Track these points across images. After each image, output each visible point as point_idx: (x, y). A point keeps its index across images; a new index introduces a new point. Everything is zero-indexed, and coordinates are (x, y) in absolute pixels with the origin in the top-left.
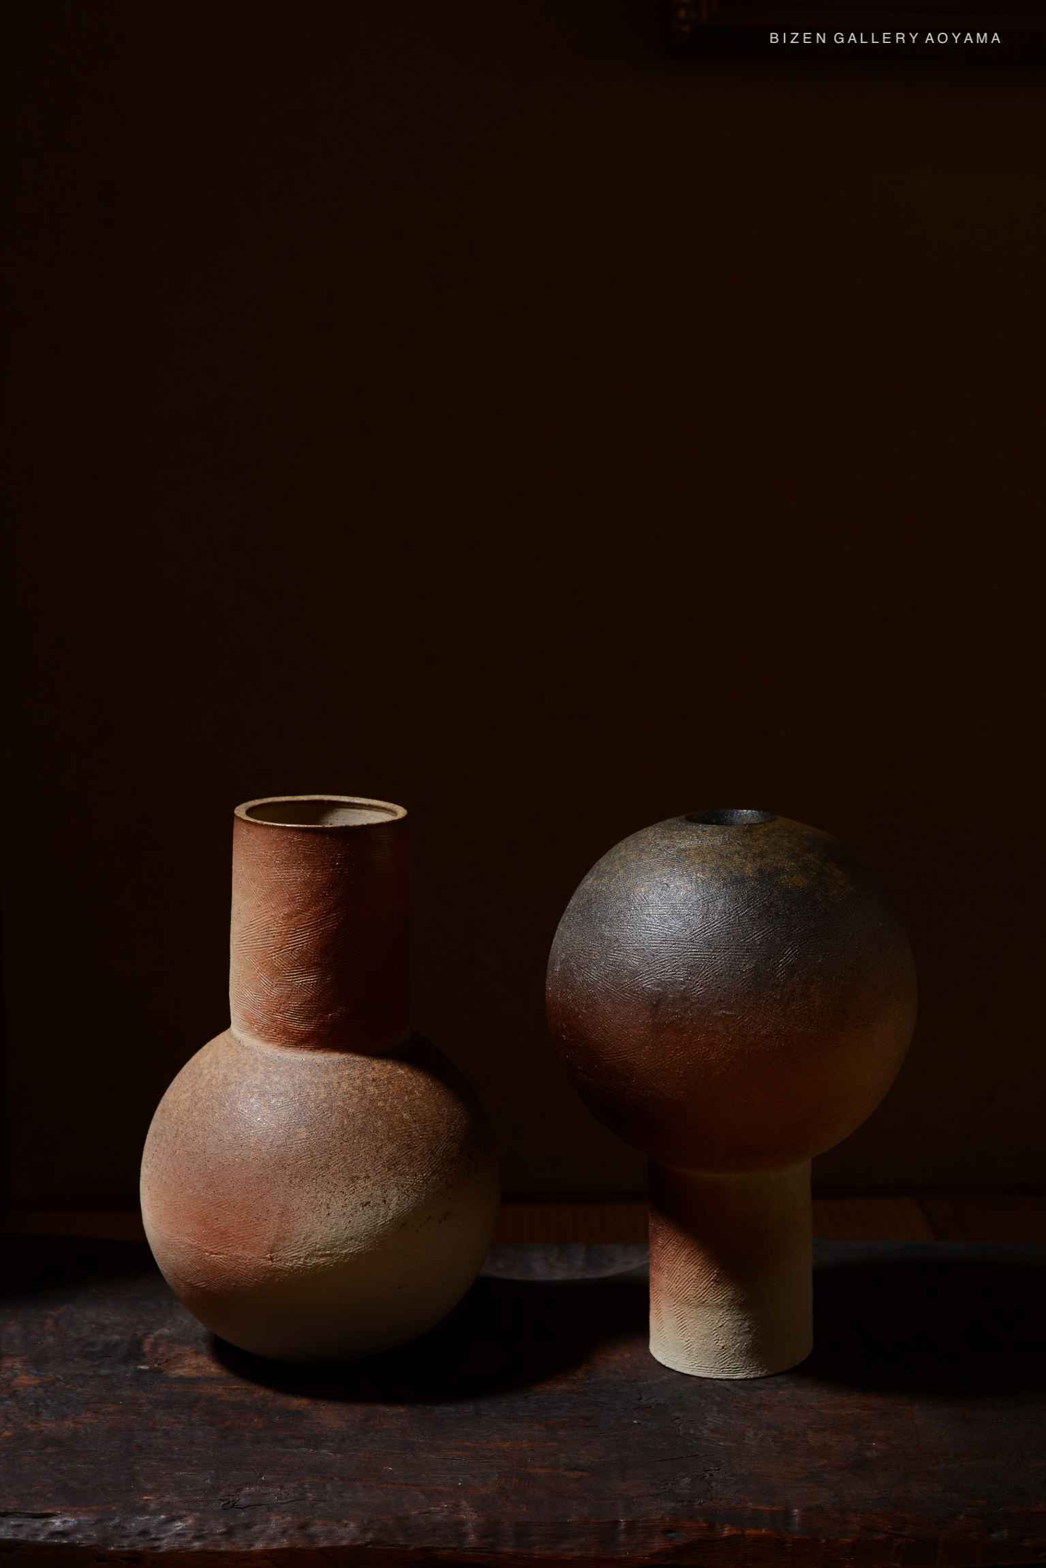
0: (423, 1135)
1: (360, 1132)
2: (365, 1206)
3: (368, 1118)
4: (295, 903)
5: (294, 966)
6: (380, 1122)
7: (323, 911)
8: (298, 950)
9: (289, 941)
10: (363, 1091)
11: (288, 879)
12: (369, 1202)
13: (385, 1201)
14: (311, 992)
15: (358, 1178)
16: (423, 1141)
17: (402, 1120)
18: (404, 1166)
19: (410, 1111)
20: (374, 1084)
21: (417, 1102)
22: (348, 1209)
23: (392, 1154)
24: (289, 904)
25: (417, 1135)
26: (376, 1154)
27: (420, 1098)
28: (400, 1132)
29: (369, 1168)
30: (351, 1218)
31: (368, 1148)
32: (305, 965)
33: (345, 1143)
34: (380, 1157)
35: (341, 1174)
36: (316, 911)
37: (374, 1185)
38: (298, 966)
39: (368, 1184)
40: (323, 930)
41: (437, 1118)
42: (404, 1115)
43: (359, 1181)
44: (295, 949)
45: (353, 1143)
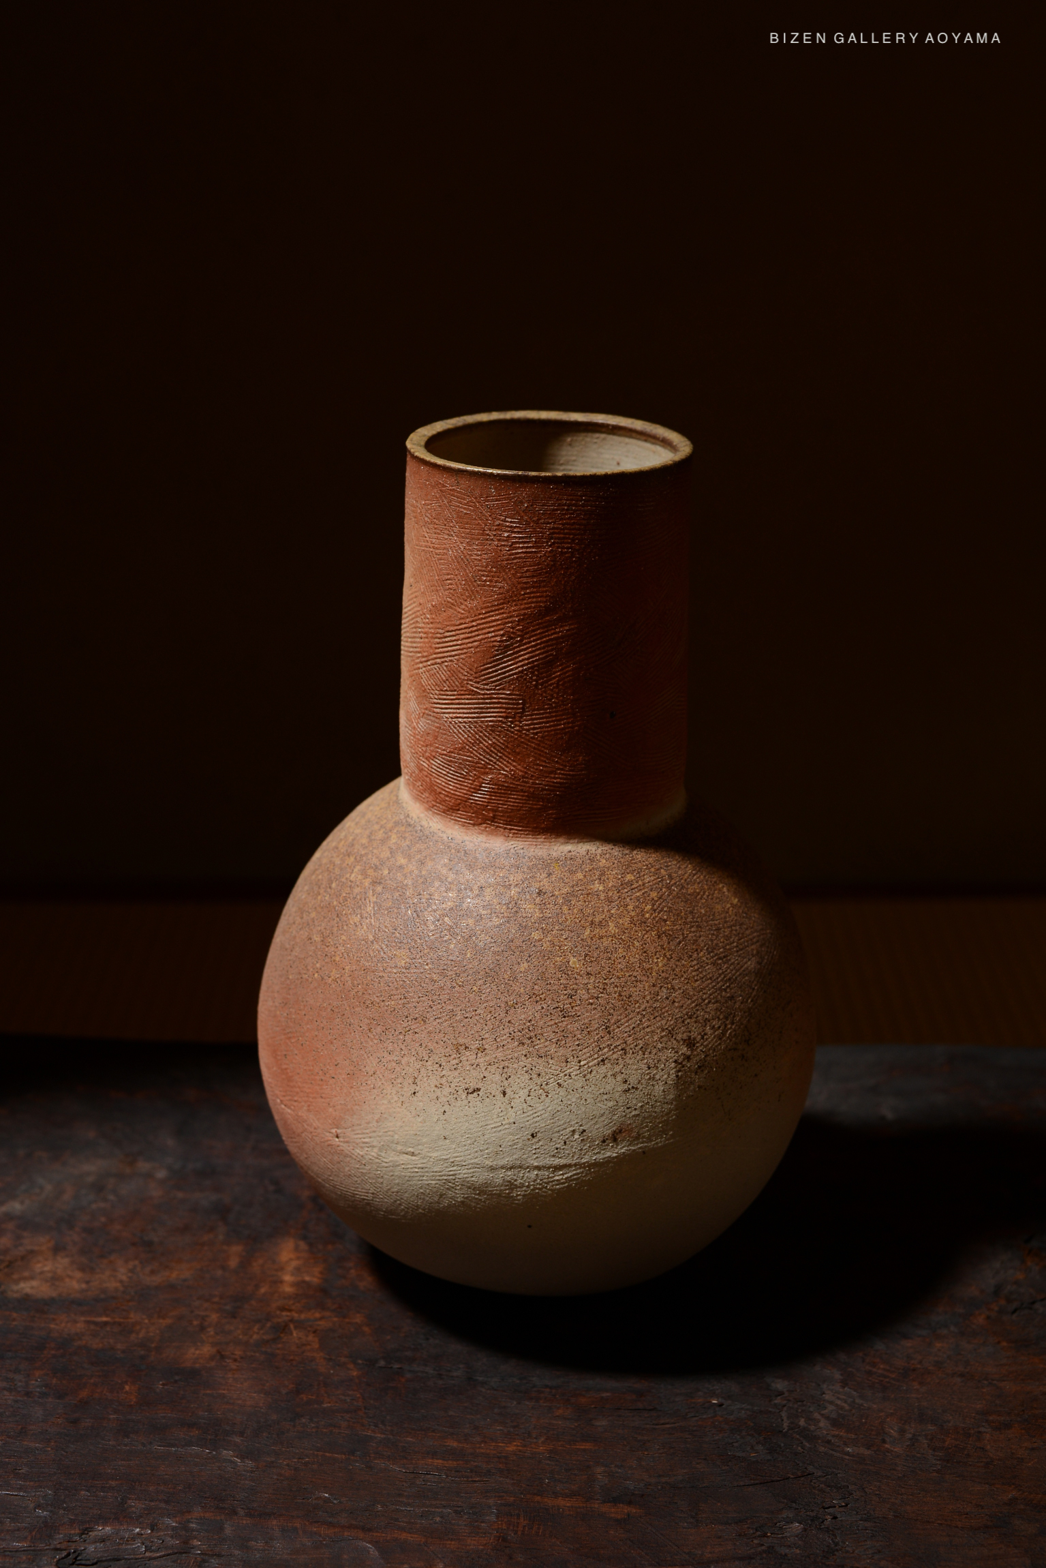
0: (597, 998)
1: (487, 975)
2: (472, 1093)
3: (506, 954)
4: (445, 590)
5: (442, 691)
6: (526, 965)
7: (482, 609)
8: (446, 666)
9: (436, 648)
10: (515, 909)
11: (437, 549)
12: (479, 1090)
13: (504, 1094)
14: (463, 736)
15: (466, 1048)
16: (595, 1009)
17: (565, 970)
18: (547, 1044)
19: (586, 955)
20: (538, 900)
21: (606, 942)
22: (444, 1093)
23: (530, 1021)
24: (437, 591)
25: (586, 996)
26: (503, 1015)
27: (614, 936)
28: (555, 987)
29: (487, 1036)
30: (446, 1108)
31: (492, 1004)
32: (455, 691)
33: (457, 988)
34: (509, 1022)
35: (442, 1035)
36: (472, 608)
37: (490, 1064)
38: (446, 690)
39: (482, 1060)
40: (480, 640)
41: (635, 974)
42: (572, 960)
43: (468, 1053)
44: (443, 662)
45: (471, 991)
